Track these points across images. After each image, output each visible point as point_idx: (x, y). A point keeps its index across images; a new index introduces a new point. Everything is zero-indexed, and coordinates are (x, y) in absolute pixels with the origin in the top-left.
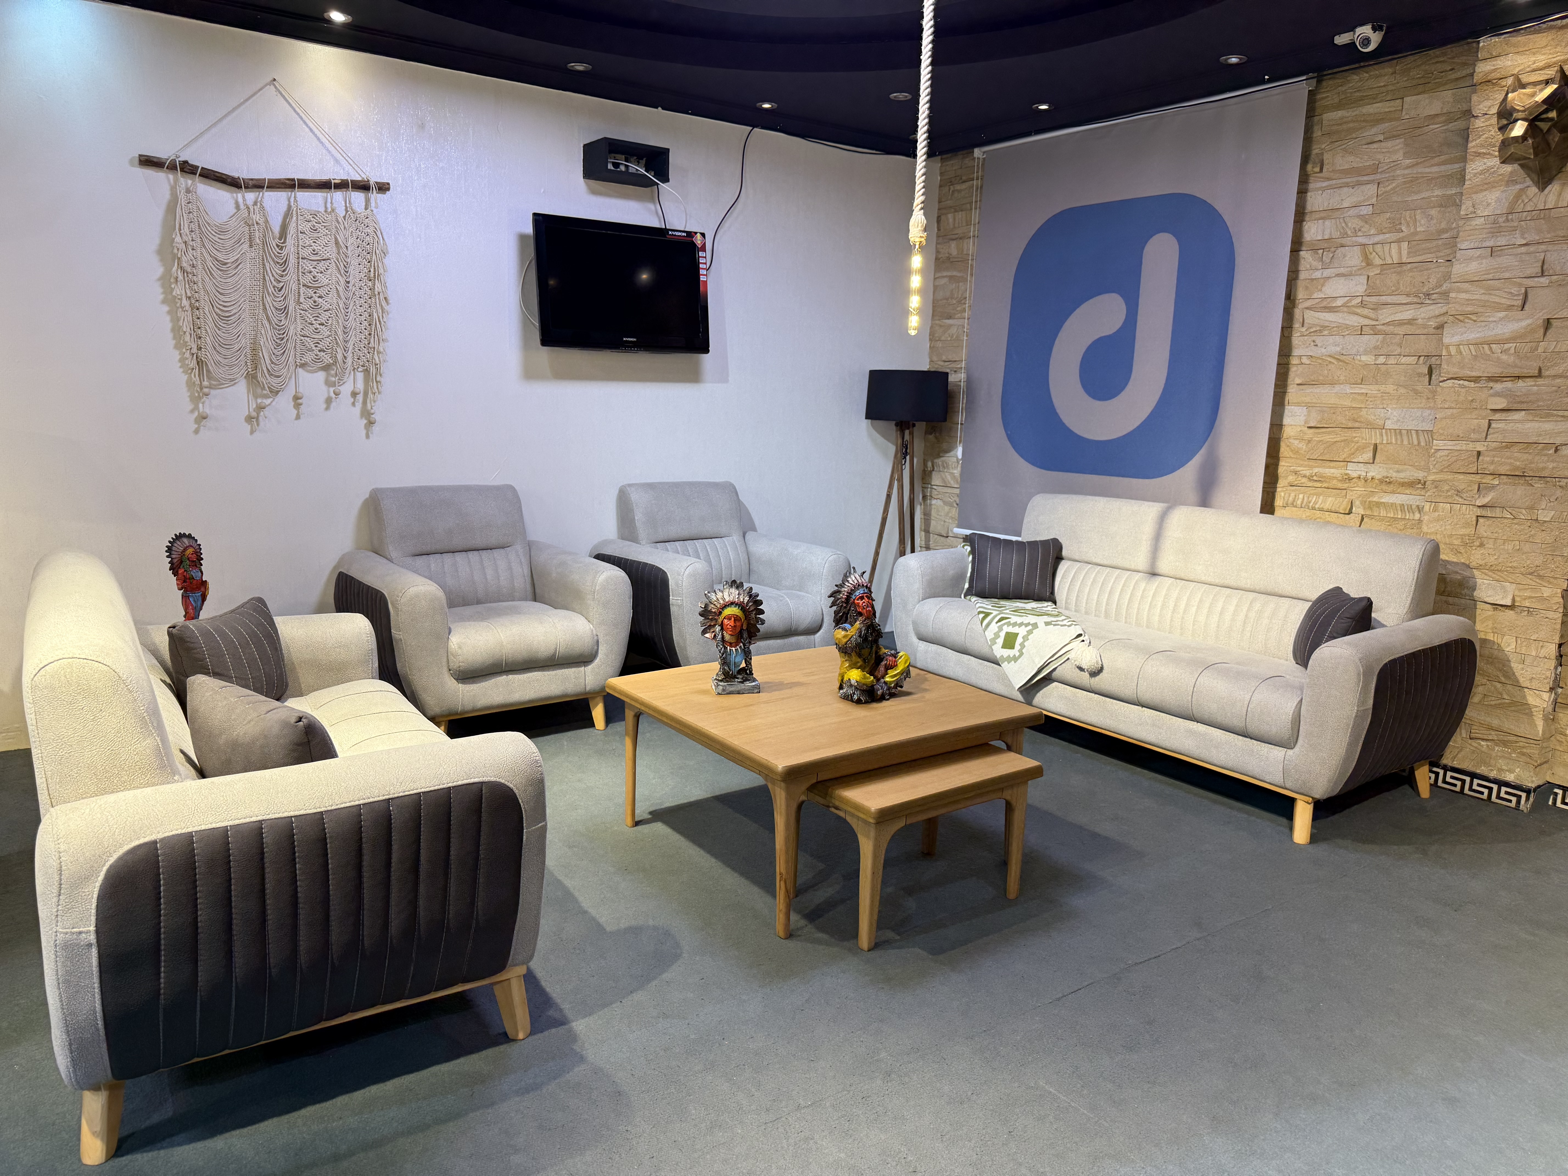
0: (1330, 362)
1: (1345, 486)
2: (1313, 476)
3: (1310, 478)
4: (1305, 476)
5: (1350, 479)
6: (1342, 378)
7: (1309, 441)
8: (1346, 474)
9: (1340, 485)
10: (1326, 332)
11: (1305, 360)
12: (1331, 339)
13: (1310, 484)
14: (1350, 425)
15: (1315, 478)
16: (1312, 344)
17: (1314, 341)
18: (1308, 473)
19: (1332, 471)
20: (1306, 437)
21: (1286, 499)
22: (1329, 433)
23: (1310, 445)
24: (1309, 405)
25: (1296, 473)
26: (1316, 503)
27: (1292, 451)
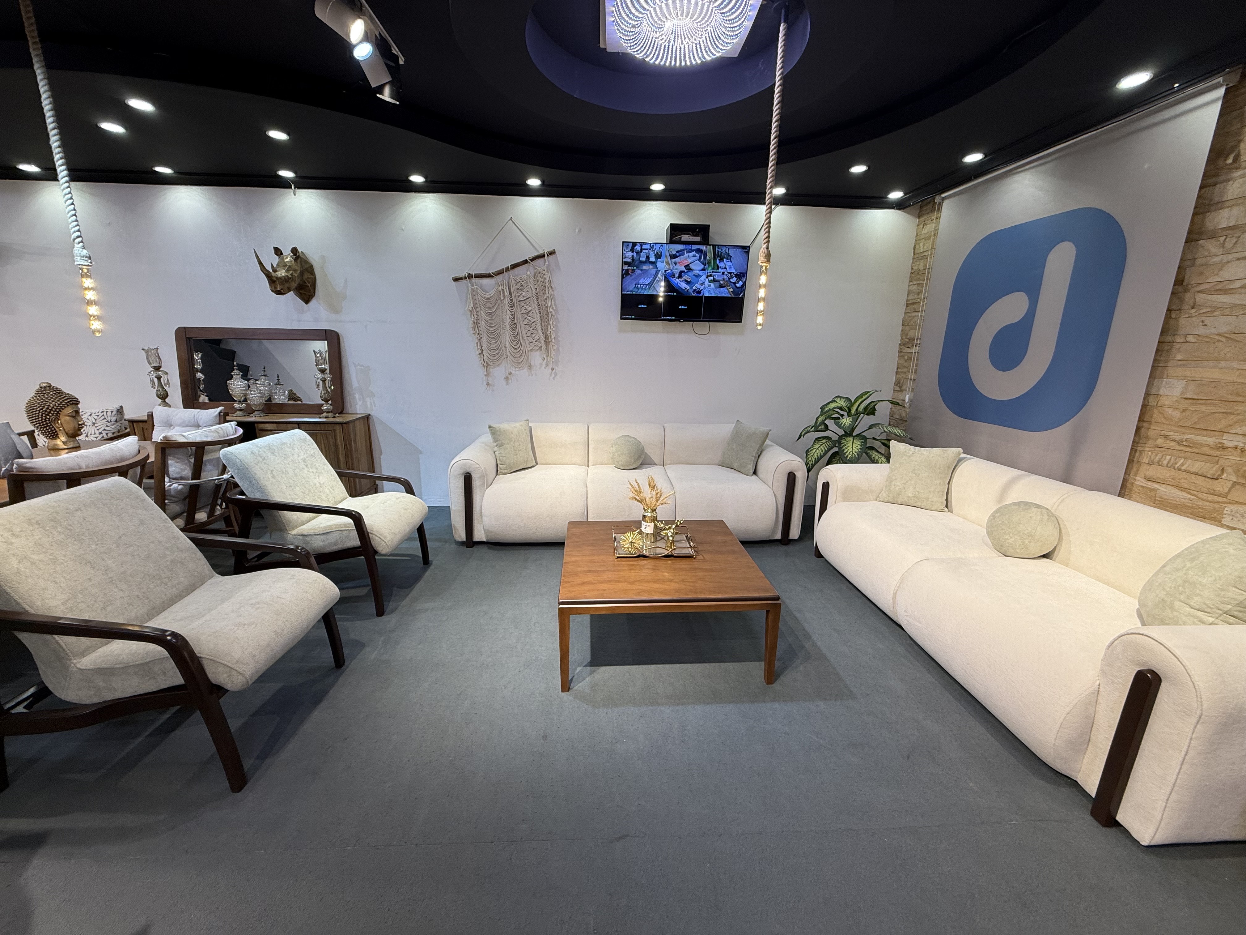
0: (1218, 341)
1: (1217, 453)
2: (1182, 442)
3: (1180, 443)
4: (1174, 441)
5: (1224, 448)
6: (1229, 355)
7: (1184, 411)
8: (1221, 443)
9: (1212, 452)
10: (1217, 313)
11: (1190, 339)
12: (1222, 319)
13: (1178, 448)
14: (1231, 398)
15: (1184, 443)
16: (1201, 324)
17: (1203, 322)
18: (1178, 437)
19: (1205, 438)
20: (1181, 407)
21: (1152, 458)
22: (1207, 405)
23: (1184, 414)
24: (1189, 378)
25: (1166, 437)
26: (1182, 464)
27: (1165, 417)
